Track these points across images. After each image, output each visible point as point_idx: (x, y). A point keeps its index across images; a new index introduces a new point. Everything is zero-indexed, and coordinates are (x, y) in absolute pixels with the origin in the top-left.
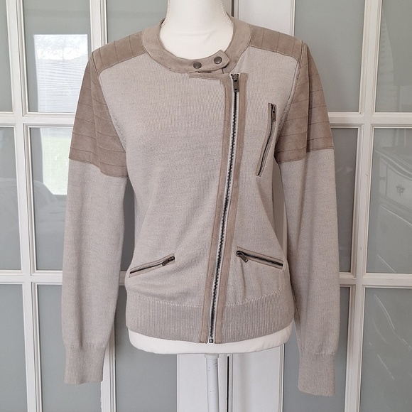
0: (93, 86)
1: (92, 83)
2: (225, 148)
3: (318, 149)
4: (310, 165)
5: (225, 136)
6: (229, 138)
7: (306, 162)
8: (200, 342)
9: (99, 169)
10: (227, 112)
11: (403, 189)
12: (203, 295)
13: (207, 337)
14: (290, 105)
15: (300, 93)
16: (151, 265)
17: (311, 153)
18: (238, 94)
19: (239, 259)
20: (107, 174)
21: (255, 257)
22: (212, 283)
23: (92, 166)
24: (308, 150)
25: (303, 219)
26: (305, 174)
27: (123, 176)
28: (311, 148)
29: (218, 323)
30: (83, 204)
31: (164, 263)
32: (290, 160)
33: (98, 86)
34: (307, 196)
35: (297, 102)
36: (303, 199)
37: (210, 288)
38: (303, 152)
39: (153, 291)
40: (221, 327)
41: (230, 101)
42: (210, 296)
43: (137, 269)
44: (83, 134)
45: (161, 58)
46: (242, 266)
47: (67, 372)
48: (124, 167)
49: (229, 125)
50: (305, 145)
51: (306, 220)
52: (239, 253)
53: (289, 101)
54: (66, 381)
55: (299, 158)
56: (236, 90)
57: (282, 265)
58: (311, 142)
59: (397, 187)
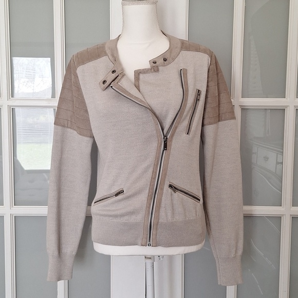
0: (73, 77)
1: (72, 75)
8: (142, 245)
9: (75, 132)
12: (144, 212)
13: (147, 242)
16: (107, 196)
19: (170, 190)
20: (81, 135)
21: (181, 191)
22: (150, 204)
23: (69, 130)
27: (91, 137)
29: (154, 233)
31: (117, 195)
33: (76, 76)
37: (149, 208)
39: (109, 213)
40: (156, 235)
42: (149, 214)
43: (99, 200)
46: (171, 195)
47: (49, 273)
52: (171, 186)
54: (48, 280)
57: (200, 200)
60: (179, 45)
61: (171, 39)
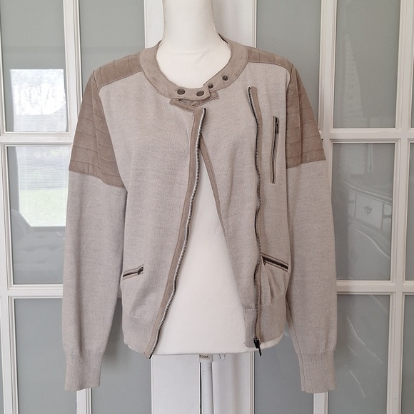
0: (94, 102)
1: (93, 99)
11: (371, 209)
20: (109, 184)
23: (91, 177)
30: (81, 214)
33: (99, 101)
45: (154, 79)
47: (67, 379)
54: (66, 388)
59: (365, 208)
60: (245, 55)
61: (233, 46)
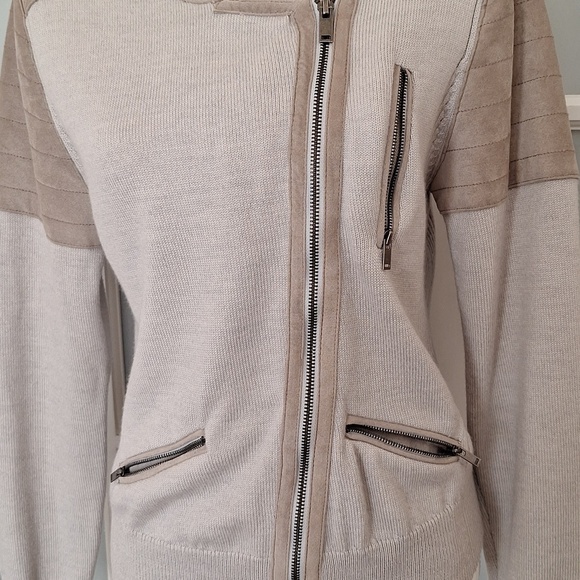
2: (296, 181)
3: (540, 180)
4: (518, 219)
5: (295, 154)
6: (303, 157)
7: (510, 211)
10: (299, 92)
12: (271, 531)
14: (468, 73)
15: (492, 42)
17: (523, 192)
18: (331, 48)
19: (351, 447)
22: (290, 504)
24: (513, 182)
25: (503, 343)
26: (507, 238)
28: (521, 177)
32: (468, 209)
34: (513, 291)
35: (484, 64)
36: (501, 298)
38: (501, 189)
41: (309, 66)
44: (12, 152)
48: (90, 225)
49: (303, 125)
50: (505, 172)
51: (509, 344)
53: (465, 63)
55: (489, 204)
56: (326, 39)
58: (521, 164)
